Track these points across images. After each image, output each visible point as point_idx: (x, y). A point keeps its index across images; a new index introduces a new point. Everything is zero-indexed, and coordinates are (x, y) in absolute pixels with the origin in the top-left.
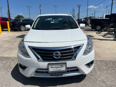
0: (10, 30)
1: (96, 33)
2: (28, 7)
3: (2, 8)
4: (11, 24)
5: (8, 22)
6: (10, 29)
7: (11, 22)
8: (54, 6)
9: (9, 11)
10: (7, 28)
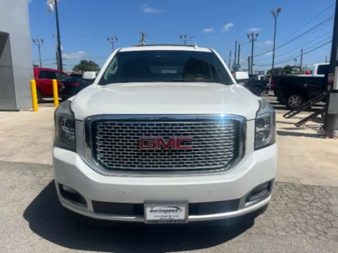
0: (60, 101)
1: (284, 116)
2: (111, 40)
3: (42, 41)
4: (63, 87)
5: (55, 81)
6: (60, 99)
7: (62, 82)
8: (181, 37)
9: (59, 49)
10: (52, 96)
